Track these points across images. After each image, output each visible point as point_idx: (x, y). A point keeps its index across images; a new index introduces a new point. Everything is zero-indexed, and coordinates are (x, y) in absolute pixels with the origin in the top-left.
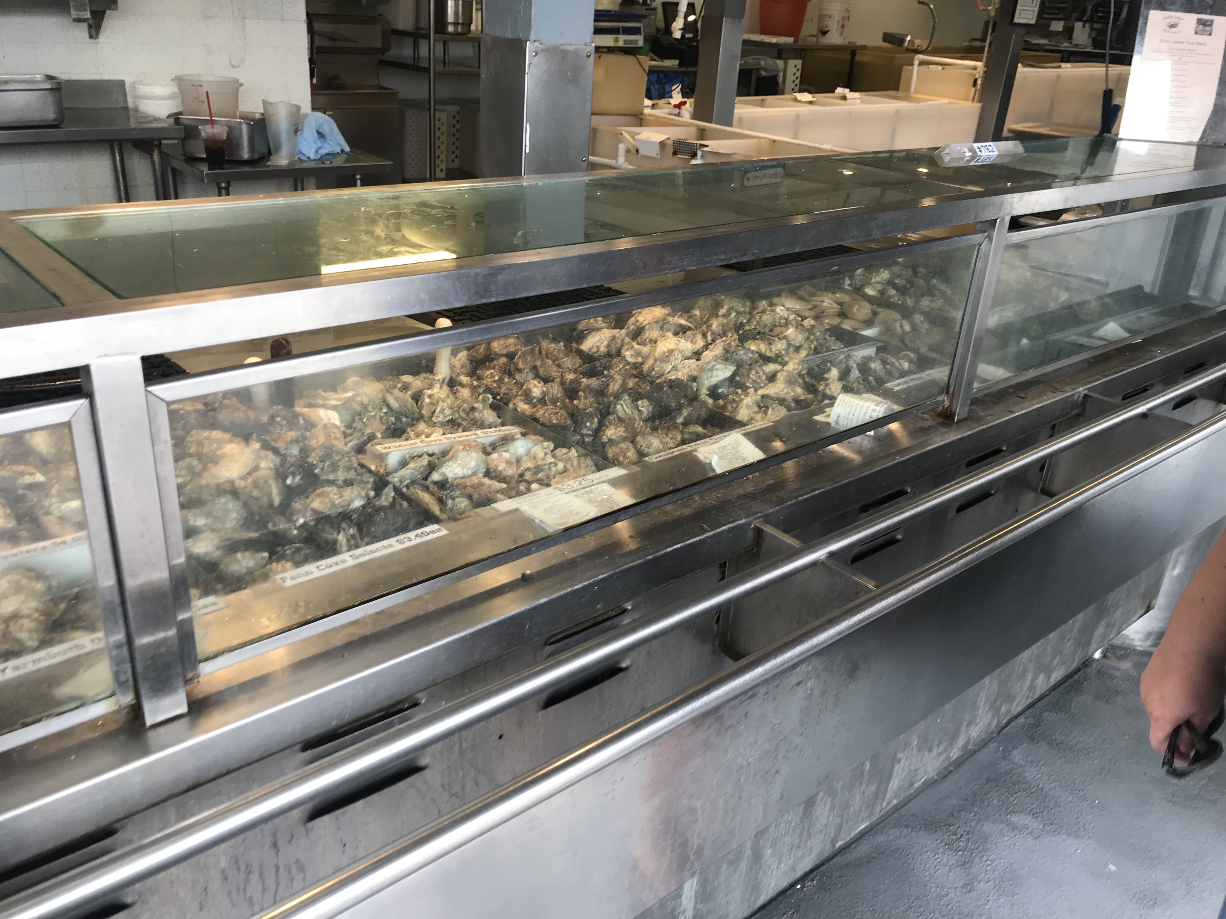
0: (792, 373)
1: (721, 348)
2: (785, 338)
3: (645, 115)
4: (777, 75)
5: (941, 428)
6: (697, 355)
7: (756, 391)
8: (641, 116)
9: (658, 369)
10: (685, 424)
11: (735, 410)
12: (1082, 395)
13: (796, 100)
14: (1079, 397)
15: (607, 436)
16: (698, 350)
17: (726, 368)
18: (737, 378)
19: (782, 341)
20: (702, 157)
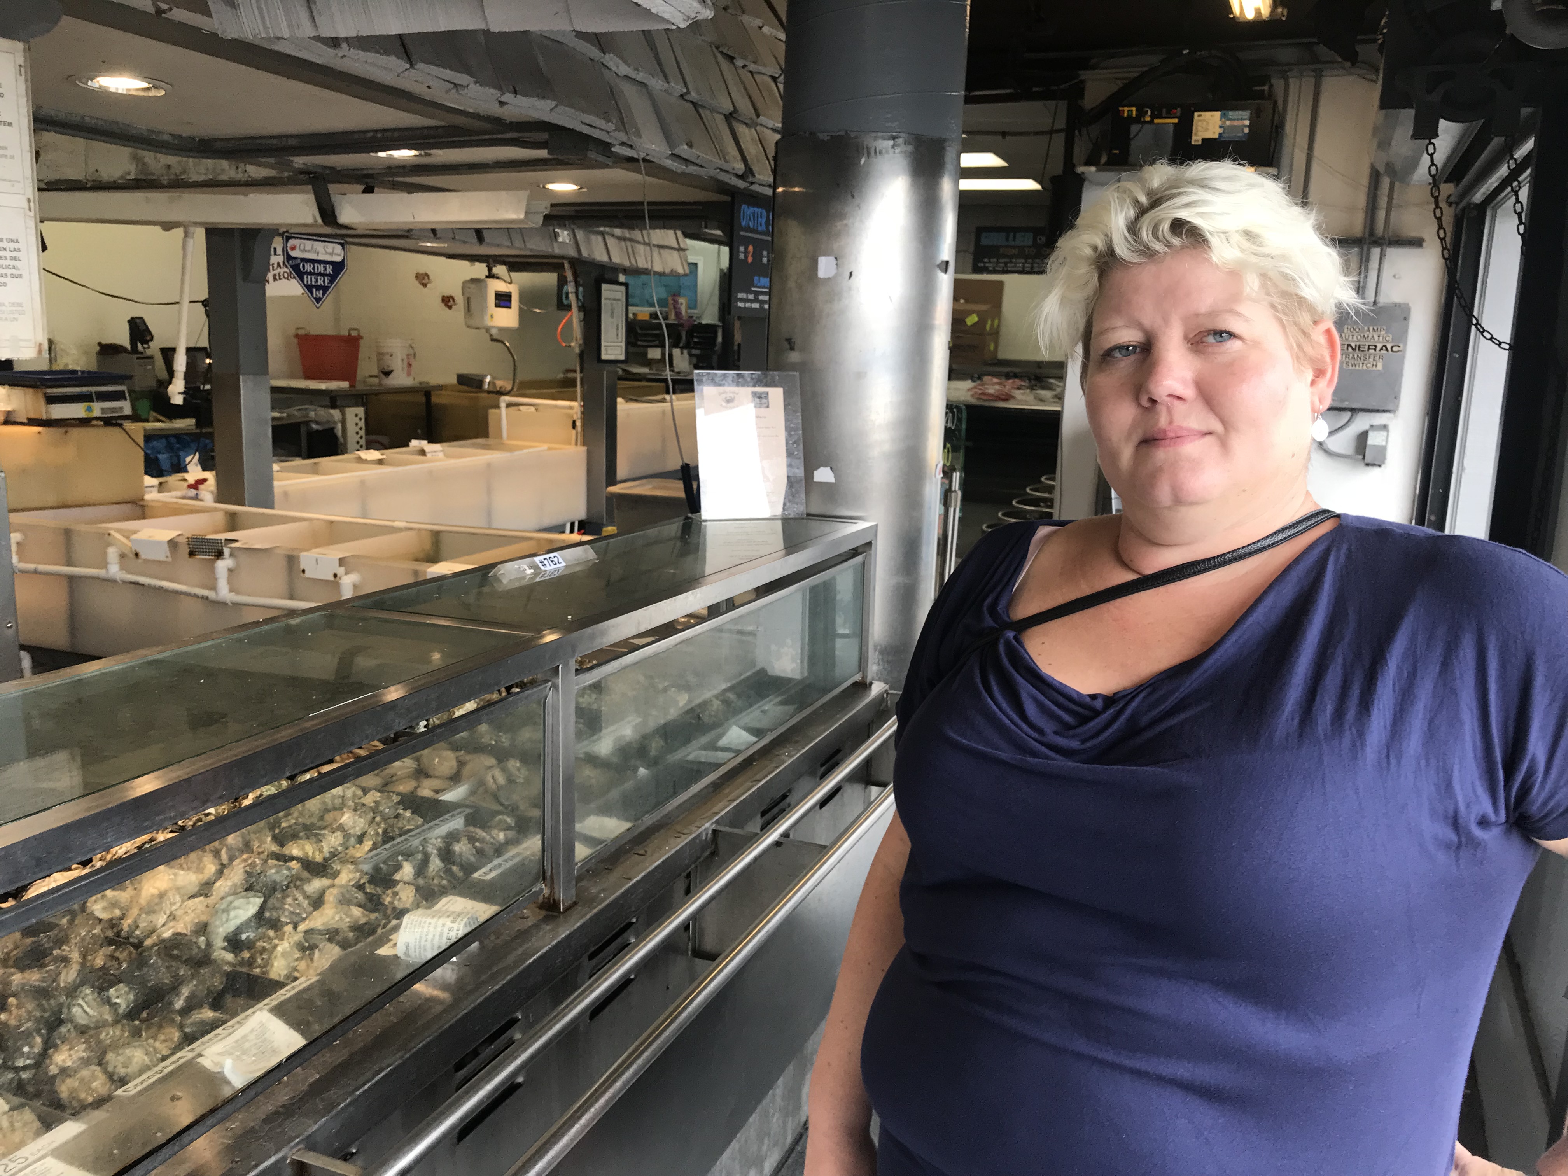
0: (347, 886)
1: (242, 871)
2: (341, 828)
3: (148, 501)
4: (334, 428)
5: (544, 926)
6: (205, 889)
7: (295, 928)
8: (142, 503)
9: (145, 924)
10: (186, 1011)
11: (267, 963)
12: (710, 832)
13: (360, 460)
14: (707, 834)
15: (57, 1064)
16: (209, 879)
17: (248, 903)
18: (267, 914)
19: (335, 834)
20: (231, 555)
